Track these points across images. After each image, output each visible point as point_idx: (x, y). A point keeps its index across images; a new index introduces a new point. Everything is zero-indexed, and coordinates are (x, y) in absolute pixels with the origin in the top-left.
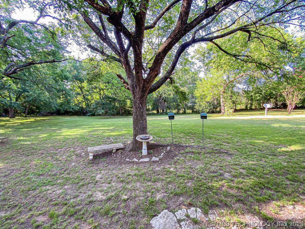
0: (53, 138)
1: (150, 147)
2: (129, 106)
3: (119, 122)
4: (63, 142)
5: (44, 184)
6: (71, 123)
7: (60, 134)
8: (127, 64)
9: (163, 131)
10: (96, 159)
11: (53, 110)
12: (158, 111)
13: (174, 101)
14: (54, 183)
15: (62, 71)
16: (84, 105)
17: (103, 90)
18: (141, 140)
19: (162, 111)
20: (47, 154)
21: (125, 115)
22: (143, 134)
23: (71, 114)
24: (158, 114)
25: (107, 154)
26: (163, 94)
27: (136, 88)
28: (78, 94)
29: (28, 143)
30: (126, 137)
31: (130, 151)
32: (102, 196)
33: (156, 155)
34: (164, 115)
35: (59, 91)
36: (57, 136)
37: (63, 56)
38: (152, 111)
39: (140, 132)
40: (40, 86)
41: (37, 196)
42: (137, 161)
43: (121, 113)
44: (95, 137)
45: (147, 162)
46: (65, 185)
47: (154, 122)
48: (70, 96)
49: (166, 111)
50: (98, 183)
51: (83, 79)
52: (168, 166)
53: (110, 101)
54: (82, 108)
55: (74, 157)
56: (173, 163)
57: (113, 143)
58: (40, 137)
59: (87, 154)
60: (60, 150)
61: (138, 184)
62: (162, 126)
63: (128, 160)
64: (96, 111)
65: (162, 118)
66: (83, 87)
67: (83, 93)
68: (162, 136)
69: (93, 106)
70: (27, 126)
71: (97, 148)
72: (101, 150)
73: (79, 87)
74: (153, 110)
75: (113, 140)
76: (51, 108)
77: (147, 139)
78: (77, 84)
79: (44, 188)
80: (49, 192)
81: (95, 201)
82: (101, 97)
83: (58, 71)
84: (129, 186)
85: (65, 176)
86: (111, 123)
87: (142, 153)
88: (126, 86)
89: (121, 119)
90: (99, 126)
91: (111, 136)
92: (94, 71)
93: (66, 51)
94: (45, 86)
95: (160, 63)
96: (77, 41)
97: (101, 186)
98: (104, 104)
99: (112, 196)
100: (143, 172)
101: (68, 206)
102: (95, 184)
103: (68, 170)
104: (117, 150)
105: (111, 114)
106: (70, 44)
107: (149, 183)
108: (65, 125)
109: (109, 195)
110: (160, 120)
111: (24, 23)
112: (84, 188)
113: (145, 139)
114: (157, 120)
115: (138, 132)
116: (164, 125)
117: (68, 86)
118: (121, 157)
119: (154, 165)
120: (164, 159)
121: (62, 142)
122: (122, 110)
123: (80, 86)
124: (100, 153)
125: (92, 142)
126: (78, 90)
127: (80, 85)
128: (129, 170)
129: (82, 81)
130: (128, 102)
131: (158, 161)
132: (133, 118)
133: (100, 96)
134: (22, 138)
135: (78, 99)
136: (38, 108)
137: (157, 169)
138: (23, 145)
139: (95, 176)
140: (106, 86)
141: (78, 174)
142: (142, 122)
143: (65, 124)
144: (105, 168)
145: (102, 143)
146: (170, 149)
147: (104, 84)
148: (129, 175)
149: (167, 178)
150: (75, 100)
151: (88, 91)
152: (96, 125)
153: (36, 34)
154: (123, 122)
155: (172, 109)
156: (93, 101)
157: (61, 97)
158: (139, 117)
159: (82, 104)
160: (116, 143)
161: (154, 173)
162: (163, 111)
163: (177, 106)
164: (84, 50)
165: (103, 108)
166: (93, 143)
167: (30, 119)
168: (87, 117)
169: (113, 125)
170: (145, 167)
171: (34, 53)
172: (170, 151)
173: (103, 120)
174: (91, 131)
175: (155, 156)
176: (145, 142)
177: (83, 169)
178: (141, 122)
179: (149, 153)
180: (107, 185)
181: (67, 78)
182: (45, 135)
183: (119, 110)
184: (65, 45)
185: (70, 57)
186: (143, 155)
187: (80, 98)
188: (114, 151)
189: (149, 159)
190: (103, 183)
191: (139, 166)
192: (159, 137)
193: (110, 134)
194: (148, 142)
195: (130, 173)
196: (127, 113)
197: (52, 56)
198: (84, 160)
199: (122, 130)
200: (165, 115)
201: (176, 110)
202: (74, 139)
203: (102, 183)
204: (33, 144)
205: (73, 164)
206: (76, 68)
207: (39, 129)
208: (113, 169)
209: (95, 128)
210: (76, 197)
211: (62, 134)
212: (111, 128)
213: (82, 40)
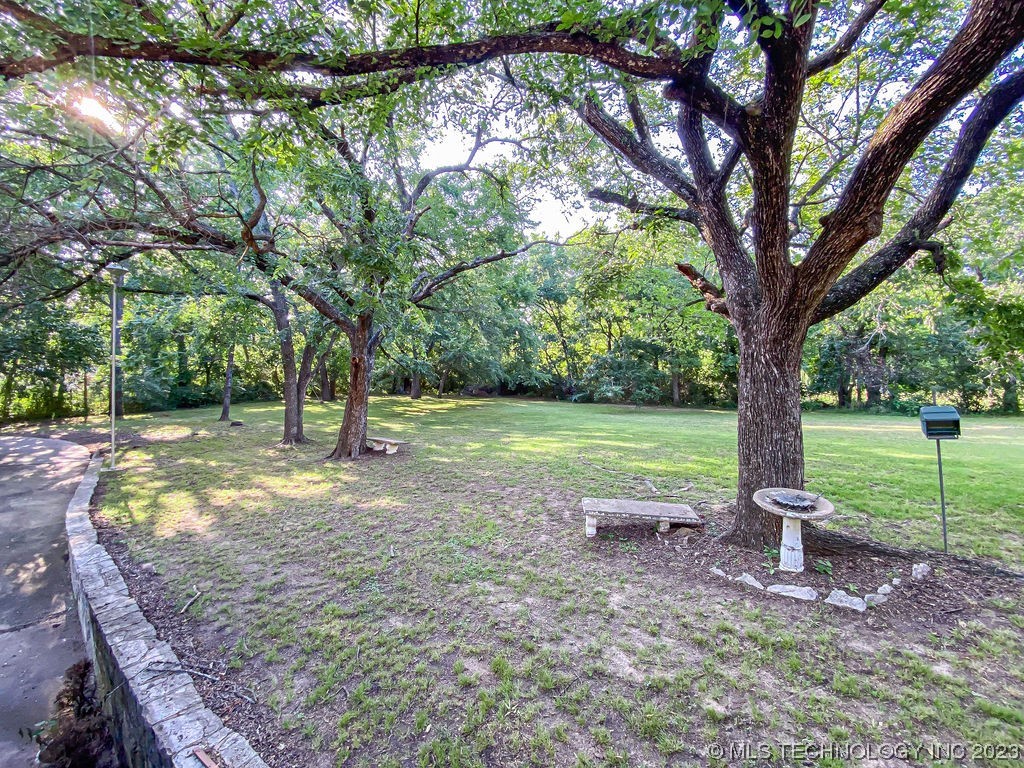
0: (493, 455)
1: (817, 544)
2: (710, 372)
3: (671, 430)
4: (517, 468)
5: (479, 575)
6: (533, 419)
7: (507, 447)
8: (721, 223)
9: (881, 488)
10: (605, 538)
11: (492, 381)
12: (844, 396)
13: (943, 352)
14: (500, 580)
15: (516, 278)
16: (563, 369)
17: (619, 320)
18: (777, 510)
19: (865, 397)
20: (484, 495)
21: (691, 407)
22: (785, 486)
23: (532, 393)
24: (844, 409)
25: (640, 531)
26: (876, 322)
27: (757, 305)
28: (551, 338)
29: (446, 460)
30: (705, 485)
31: (726, 541)
32: (631, 670)
33: (852, 588)
34: (878, 413)
35: (507, 333)
36: (502, 450)
37: (522, 237)
38: (811, 394)
39: (770, 478)
40: (471, 322)
41: (465, 601)
42: (758, 585)
43: (676, 397)
44: (598, 470)
45: (806, 602)
46: (526, 593)
47: (824, 441)
48: (531, 346)
49: (892, 397)
50: (618, 621)
51: (564, 295)
52: (921, 649)
53: (640, 357)
54: (558, 378)
55: (543, 518)
56: (946, 644)
57: (654, 498)
58: (468, 448)
59: (579, 516)
60: (512, 489)
61: (769, 680)
62: (872, 461)
63: (720, 572)
64: (597, 388)
65: (870, 428)
66: (564, 317)
67: (562, 336)
68: (876, 509)
69: (589, 371)
70: (443, 419)
71: (609, 506)
72: (621, 514)
73: (554, 318)
74: (818, 388)
75: (654, 489)
76: (489, 376)
77: (805, 509)
78: (551, 308)
79: (480, 586)
80: (492, 599)
81: (611, 676)
82: (612, 343)
83: (508, 279)
84: (731, 674)
85: (525, 568)
86: (644, 428)
87: (776, 560)
88: (711, 302)
89: (678, 419)
90: (605, 434)
91: (649, 472)
92: (606, 266)
93: (529, 222)
94: (481, 323)
95: (881, 192)
96: (558, 187)
97: (626, 634)
98: (620, 366)
99: (667, 684)
100: (786, 636)
101: (536, 657)
102: (607, 621)
103: (533, 553)
104: (675, 526)
105: (643, 400)
106: (540, 201)
107: (820, 693)
108: (517, 423)
109: (657, 674)
110: (858, 433)
111: (444, 174)
112: (576, 620)
113: (793, 508)
114: (841, 436)
115: (760, 475)
116: (880, 458)
117: (528, 315)
118: (692, 555)
119: (844, 624)
120: (896, 613)
121: (513, 469)
122: (679, 385)
123: (557, 315)
124: (617, 523)
125: (589, 484)
126: (552, 328)
127: (555, 311)
128: (726, 613)
129: (560, 299)
130: (707, 358)
131: (863, 614)
132: (740, 421)
133: (609, 342)
134: (434, 446)
135: (550, 352)
136: (462, 376)
137: (859, 645)
138: (437, 463)
139: (608, 596)
140: (632, 310)
141: (556, 570)
142: (781, 439)
143: (516, 419)
144: (636, 578)
145: (619, 491)
146: (932, 573)
147: (625, 302)
148: (726, 630)
149: (916, 700)
150: (543, 355)
151: (575, 328)
152: (595, 432)
153: (467, 193)
154: (685, 431)
155: (927, 390)
156: (588, 359)
157: (512, 348)
158: (766, 416)
159: (559, 366)
160: (666, 501)
161: (845, 658)
162: (874, 394)
163: (957, 376)
164: (573, 210)
165: (617, 380)
166: (592, 485)
167: (447, 402)
168: (571, 405)
169: (649, 437)
170: (794, 618)
171: (462, 243)
172: (929, 584)
173: (618, 417)
174: (585, 449)
175: (847, 590)
176: (797, 518)
177: (570, 562)
178: (776, 436)
179: (809, 569)
180: (647, 638)
181: (526, 298)
182: (477, 446)
183: (671, 386)
184: (525, 208)
185: (535, 236)
186: (781, 567)
187: (554, 350)
188: (664, 528)
189: (815, 594)
190: (633, 626)
191: (767, 608)
192: (857, 509)
193: (644, 466)
194: (805, 524)
195: (728, 624)
196: (699, 399)
197: (498, 242)
198: (571, 534)
199: (686, 460)
200: (884, 414)
201: (956, 395)
202: (541, 465)
203: (629, 625)
204: (455, 464)
205: (543, 538)
206: (547, 265)
207: (465, 430)
208: (664, 591)
209: (594, 441)
210: (556, 640)
211: (513, 448)
212: (646, 446)
213: (570, 182)
